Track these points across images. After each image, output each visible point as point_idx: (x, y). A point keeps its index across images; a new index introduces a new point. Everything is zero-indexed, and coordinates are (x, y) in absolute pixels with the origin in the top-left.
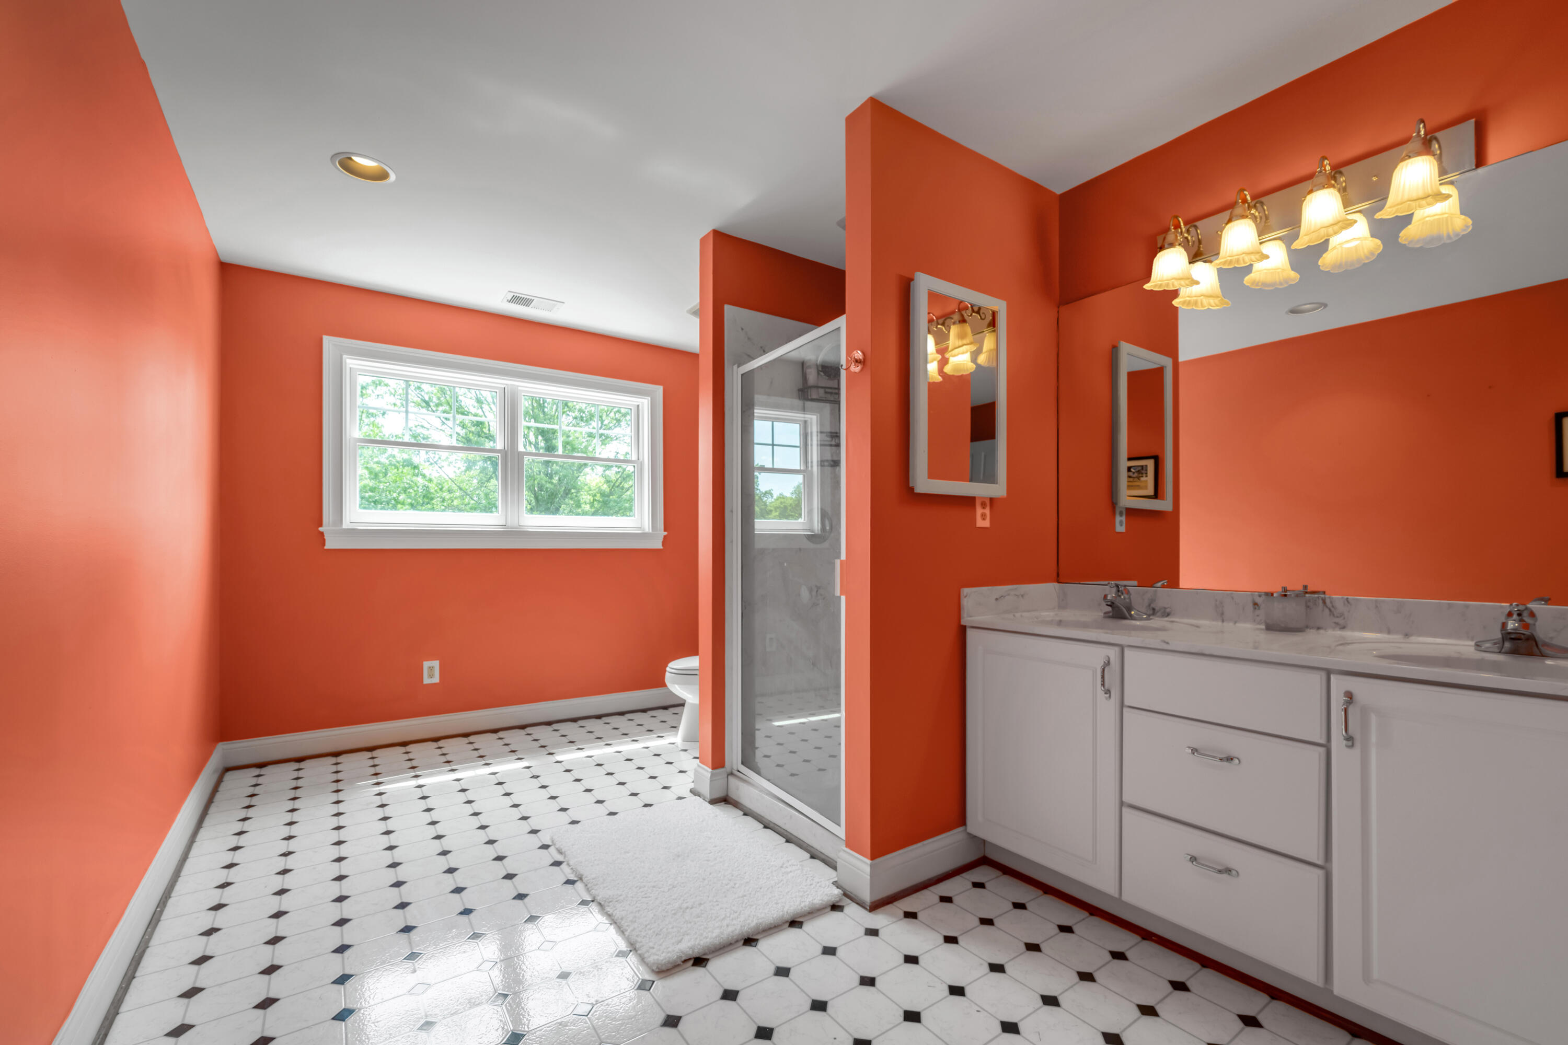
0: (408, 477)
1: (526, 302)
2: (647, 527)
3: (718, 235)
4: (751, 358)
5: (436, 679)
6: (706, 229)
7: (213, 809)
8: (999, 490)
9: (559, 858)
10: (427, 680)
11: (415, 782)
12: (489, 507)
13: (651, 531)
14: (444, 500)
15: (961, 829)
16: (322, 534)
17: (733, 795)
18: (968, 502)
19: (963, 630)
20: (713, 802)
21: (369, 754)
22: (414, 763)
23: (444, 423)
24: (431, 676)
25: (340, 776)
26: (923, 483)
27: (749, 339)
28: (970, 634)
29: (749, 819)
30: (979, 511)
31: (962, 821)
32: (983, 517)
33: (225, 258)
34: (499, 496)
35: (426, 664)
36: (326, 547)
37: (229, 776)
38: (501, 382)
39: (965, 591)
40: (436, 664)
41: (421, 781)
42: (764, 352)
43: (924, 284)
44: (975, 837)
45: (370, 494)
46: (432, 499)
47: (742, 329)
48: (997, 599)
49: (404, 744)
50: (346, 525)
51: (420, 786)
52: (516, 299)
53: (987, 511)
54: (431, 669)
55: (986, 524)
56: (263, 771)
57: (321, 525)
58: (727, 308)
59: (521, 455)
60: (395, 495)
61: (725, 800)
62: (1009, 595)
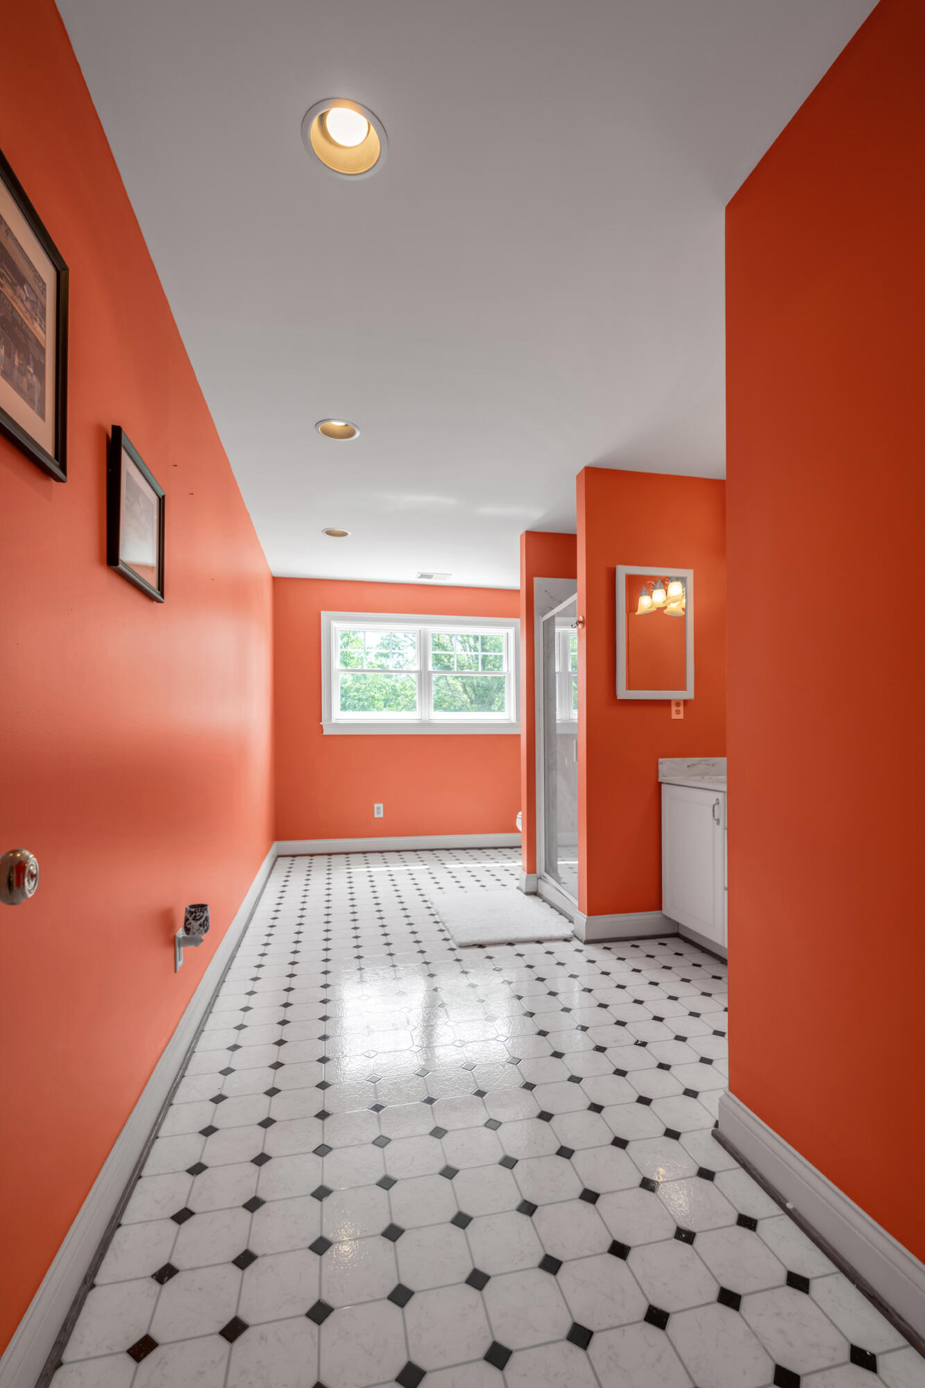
0: (382, 679)
1: (430, 577)
2: (513, 720)
3: (528, 533)
4: (552, 609)
5: (381, 815)
6: (522, 531)
7: (273, 871)
8: (689, 694)
9: (430, 906)
10: (376, 816)
11: (367, 869)
12: (410, 706)
13: (515, 722)
14: (407, 697)
15: (659, 912)
16: (322, 726)
17: (540, 891)
18: (667, 703)
19: (660, 784)
20: (527, 894)
21: (346, 856)
22: (368, 862)
23: (406, 636)
24: (379, 813)
25: (330, 864)
26: (623, 693)
27: (550, 597)
28: (663, 786)
29: (545, 904)
30: (674, 708)
31: (659, 907)
32: (678, 712)
33: (275, 576)
34: (416, 698)
35: (376, 806)
36: (324, 734)
37: (279, 859)
38: (417, 627)
39: (661, 760)
40: (381, 806)
41: (370, 869)
42: (561, 602)
43: (623, 571)
44: (669, 919)
45: (355, 693)
46: (398, 696)
47: (546, 591)
48: (689, 766)
49: (364, 853)
50: (334, 721)
51: (369, 871)
52: (422, 576)
53: (681, 708)
54: (379, 808)
55: (681, 716)
56: (295, 858)
57: (321, 721)
58: (536, 579)
59: (430, 674)
60: (373, 694)
61: (535, 893)
62: (700, 764)
